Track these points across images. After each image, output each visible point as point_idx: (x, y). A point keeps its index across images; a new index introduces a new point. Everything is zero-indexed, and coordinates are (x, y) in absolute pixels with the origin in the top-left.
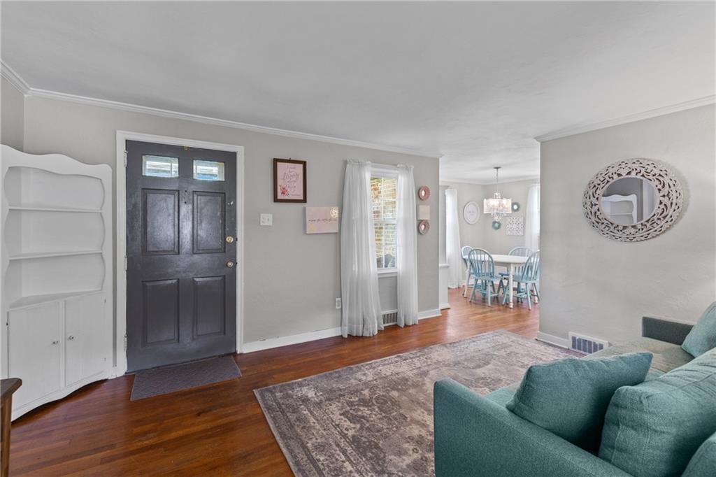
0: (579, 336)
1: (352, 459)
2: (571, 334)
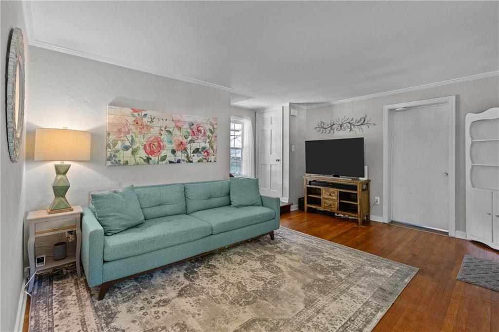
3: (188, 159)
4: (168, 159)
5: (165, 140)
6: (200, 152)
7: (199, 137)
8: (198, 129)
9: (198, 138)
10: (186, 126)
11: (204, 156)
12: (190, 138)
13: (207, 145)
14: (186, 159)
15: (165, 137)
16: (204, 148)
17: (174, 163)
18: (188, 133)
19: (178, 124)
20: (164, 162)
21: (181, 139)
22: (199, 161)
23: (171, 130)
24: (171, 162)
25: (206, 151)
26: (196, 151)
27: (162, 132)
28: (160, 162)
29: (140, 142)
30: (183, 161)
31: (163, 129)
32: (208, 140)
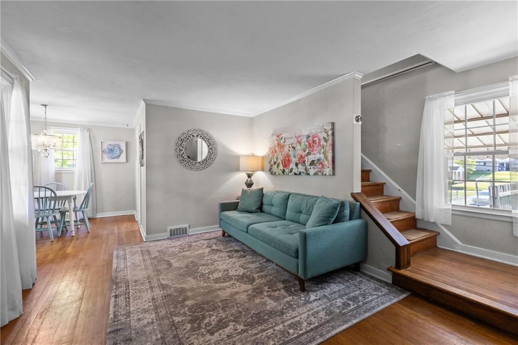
0: (173, 227)
1: (271, 326)
2: (169, 228)
3: (306, 171)
4: (294, 171)
5: (292, 155)
6: (315, 165)
7: (315, 148)
8: (313, 140)
9: (313, 149)
10: (305, 139)
11: (319, 168)
12: (307, 151)
13: (322, 156)
14: (305, 172)
15: (291, 153)
16: (319, 160)
17: (297, 174)
18: (306, 145)
19: (299, 139)
20: (292, 173)
21: (300, 152)
22: (315, 174)
23: (295, 146)
24: (295, 174)
25: (321, 163)
26: (312, 163)
27: (290, 149)
28: (290, 174)
29: (280, 157)
30: (303, 173)
31: (290, 146)
32: (322, 151)
